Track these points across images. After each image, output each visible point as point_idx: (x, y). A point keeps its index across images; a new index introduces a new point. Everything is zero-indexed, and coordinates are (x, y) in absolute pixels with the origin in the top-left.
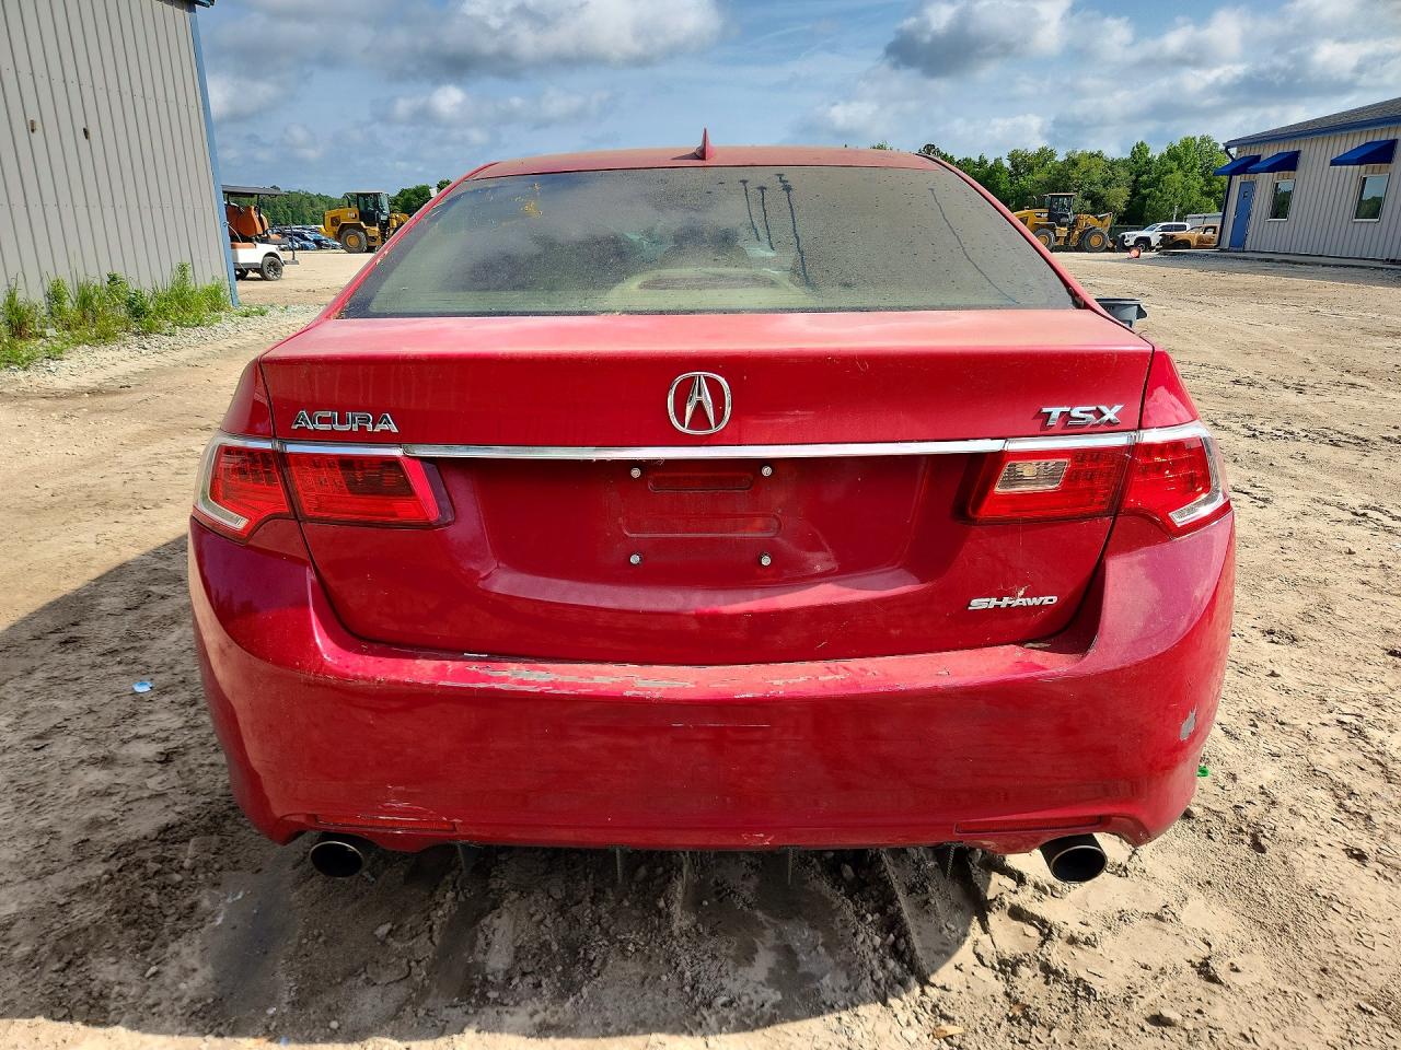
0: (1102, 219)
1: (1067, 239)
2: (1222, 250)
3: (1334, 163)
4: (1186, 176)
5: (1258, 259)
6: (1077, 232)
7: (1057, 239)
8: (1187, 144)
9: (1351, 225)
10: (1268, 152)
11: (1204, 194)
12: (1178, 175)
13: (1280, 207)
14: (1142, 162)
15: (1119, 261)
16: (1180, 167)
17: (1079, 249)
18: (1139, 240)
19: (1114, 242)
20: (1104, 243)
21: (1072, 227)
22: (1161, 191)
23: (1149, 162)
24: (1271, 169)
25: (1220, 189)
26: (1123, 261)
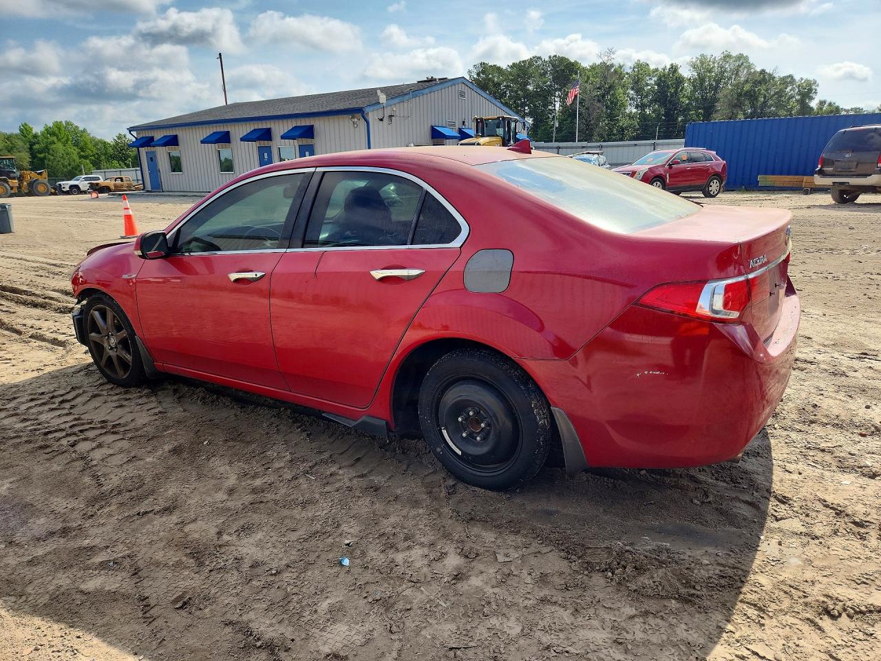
0: (40, 174)
1: (19, 187)
2: (148, 191)
3: (202, 142)
4: (65, 146)
5: (178, 196)
6: (25, 183)
7: (12, 188)
8: (58, 125)
9: (220, 176)
10: (158, 135)
11: (81, 157)
12: (59, 146)
13: (176, 166)
14: (30, 137)
15: (86, 200)
16: (59, 140)
17: (30, 194)
18: (71, 187)
19: (55, 189)
20: (48, 190)
21: (21, 179)
22: (53, 155)
23: (35, 136)
24: (165, 145)
25: (92, 154)
26: (89, 200)
